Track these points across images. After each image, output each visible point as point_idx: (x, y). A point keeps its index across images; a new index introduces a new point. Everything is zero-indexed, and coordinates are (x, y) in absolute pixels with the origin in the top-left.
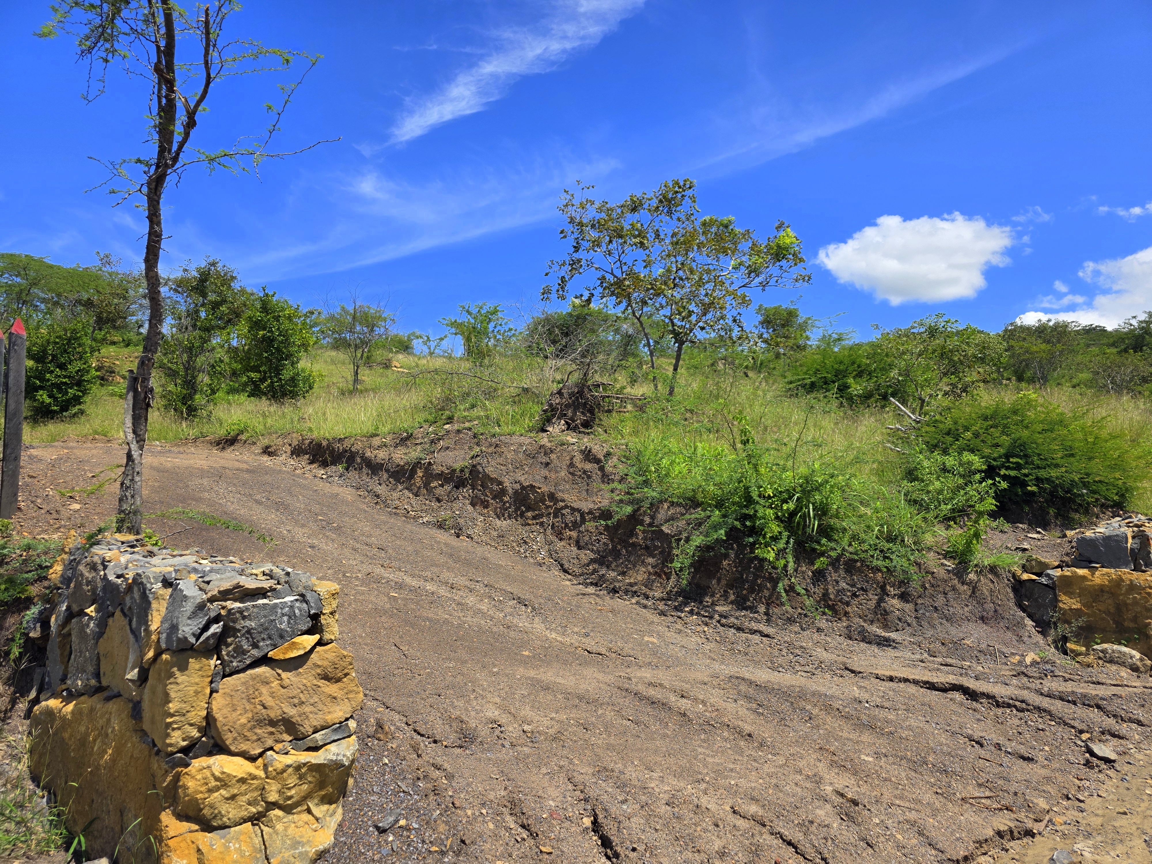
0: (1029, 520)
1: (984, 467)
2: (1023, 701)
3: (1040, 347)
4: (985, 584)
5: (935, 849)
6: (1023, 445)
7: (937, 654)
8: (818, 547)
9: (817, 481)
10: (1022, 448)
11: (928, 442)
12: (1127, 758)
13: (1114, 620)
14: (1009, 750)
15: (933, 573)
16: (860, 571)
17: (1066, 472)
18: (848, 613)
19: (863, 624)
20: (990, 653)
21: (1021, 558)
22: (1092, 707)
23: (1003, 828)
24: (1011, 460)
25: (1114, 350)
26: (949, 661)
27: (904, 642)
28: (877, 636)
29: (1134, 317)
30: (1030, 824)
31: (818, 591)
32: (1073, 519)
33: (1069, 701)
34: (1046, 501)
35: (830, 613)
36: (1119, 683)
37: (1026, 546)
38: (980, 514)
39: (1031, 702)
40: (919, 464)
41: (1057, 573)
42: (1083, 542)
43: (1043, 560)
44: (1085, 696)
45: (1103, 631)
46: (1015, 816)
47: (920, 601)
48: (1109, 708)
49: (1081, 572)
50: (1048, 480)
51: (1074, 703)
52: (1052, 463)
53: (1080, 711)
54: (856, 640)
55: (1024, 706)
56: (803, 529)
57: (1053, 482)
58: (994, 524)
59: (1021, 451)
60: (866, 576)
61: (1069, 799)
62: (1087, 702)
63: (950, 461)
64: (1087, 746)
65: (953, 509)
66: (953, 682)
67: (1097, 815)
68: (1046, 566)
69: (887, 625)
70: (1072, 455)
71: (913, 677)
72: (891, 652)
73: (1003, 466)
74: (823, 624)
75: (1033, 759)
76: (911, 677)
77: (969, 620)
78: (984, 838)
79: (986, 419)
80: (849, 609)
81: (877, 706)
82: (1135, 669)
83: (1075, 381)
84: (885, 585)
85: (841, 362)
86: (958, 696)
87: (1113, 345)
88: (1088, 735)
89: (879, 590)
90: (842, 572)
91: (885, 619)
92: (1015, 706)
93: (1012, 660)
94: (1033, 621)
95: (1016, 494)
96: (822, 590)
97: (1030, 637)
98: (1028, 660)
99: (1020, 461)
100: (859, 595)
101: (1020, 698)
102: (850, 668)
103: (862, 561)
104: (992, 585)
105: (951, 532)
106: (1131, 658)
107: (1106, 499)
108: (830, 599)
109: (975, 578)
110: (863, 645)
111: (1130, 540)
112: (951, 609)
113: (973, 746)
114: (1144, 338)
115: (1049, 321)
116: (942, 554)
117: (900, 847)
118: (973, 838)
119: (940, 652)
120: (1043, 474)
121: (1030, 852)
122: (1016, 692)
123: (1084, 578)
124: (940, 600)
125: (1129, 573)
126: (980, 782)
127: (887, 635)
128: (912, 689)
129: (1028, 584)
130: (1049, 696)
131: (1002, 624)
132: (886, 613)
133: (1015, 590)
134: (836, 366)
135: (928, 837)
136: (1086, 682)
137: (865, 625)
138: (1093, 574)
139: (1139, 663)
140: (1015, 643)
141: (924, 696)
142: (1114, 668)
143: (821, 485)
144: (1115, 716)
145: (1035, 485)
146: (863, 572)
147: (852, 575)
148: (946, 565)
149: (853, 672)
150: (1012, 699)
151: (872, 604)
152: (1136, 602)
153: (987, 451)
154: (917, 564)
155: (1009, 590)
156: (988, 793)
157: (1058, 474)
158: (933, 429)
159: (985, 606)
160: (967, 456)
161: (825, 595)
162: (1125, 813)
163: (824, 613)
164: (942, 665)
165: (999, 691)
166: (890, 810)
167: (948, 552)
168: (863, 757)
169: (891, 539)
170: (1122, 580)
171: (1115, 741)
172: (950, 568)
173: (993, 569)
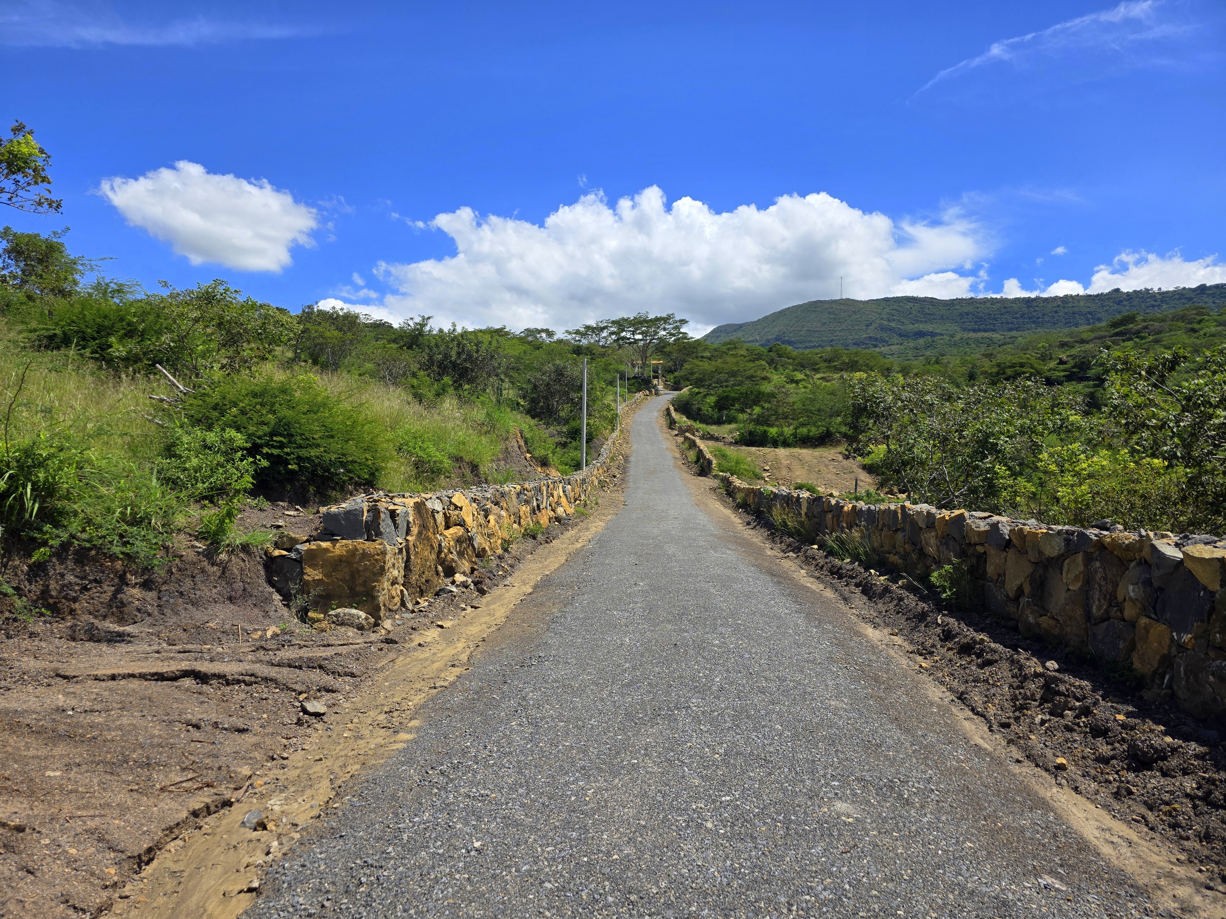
0: (290, 497)
1: (248, 445)
2: (252, 675)
3: (333, 333)
4: (236, 564)
5: (114, 851)
6: (288, 424)
7: (177, 642)
8: (38, 536)
9: (41, 455)
10: (286, 427)
11: (192, 416)
12: (335, 709)
13: (348, 586)
14: (226, 726)
15: (182, 556)
16: (94, 560)
17: (325, 451)
18: (75, 610)
19: (92, 621)
20: (232, 633)
21: (275, 535)
22: (315, 668)
23: (197, 806)
24: (275, 438)
25: (394, 346)
26: (189, 647)
27: (140, 635)
28: (109, 632)
29: (412, 319)
30: (227, 794)
31: (36, 588)
32: (330, 497)
33: (295, 667)
34: (308, 480)
35: (49, 613)
36: (345, 642)
37: (281, 523)
38: (238, 492)
39: (260, 674)
40: (178, 439)
41: (304, 547)
42: (328, 517)
43: (293, 535)
44: (310, 659)
45: (340, 597)
46: (215, 791)
47: (164, 588)
48: (329, 667)
49: (325, 545)
50: (309, 459)
51: (300, 668)
52: (314, 444)
53: (301, 674)
54: (82, 640)
55: (253, 679)
56: (19, 514)
57: (313, 461)
58: (254, 503)
59: (285, 430)
60: (101, 565)
61: (273, 759)
62: (311, 665)
63: (212, 437)
64: (302, 706)
65: (212, 488)
66: (184, 669)
67: (297, 768)
68: (295, 541)
69: (123, 618)
70: (332, 437)
71: (140, 671)
72: (122, 648)
73: (267, 445)
74: (39, 627)
75: (247, 730)
76: (137, 671)
77: (216, 602)
78: (176, 822)
79: (255, 395)
80: (77, 606)
81: (86, 711)
82: (361, 628)
83: (362, 370)
84: (125, 573)
85: (106, 317)
86: (187, 682)
87: (394, 341)
88: (305, 695)
89: (116, 580)
90: (70, 564)
91: (121, 612)
92: (244, 682)
93: (254, 637)
94: (281, 595)
95: (279, 472)
96: (41, 587)
97: (276, 611)
98: (269, 634)
99: (282, 439)
100: (91, 588)
101: (250, 672)
102: (63, 673)
103: (98, 549)
104: (242, 564)
105: (205, 512)
106: (358, 618)
107: (359, 477)
108: (52, 597)
109: (226, 558)
110: (88, 645)
111: (365, 514)
112: (198, 593)
113: (188, 731)
114: (418, 338)
115: (342, 309)
116: (195, 536)
117: (71, 862)
118: (163, 827)
119: (180, 640)
120: (303, 453)
121: (224, 822)
122: (248, 667)
123: (327, 550)
124: (188, 584)
125: (363, 543)
126: (184, 766)
127: (121, 629)
128: (134, 684)
129: (279, 560)
130: (279, 665)
131: (249, 602)
132: (123, 604)
133: (266, 566)
134: (98, 320)
135: (108, 842)
136: (318, 646)
137: (96, 622)
138: (334, 546)
139: (364, 622)
140: (261, 619)
141: (146, 688)
142: (343, 629)
143: (46, 459)
144: (333, 673)
145: (296, 464)
146: (98, 561)
147: (83, 566)
148: (197, 547)
149: (65, 677)
150: (242, 675)
151: (106, 597)
152: (366, 568)
153: (252, 429)
154: (164, 548)
155: (260, 568)
156: (190, 776)
157: (317, 454)
158: (201, 402)
159: (234, 585)
160: (232, 433)
161: (45, 593)
162: (321, 760)
163: (42, 615)
164: (180, 652)
165: (230, 669)
166: (67, 825)
167: (200, 533)
168: (49, 773)
169: (135, 522)
170: (357, 550)
171: (329, 696)
172: (200, 550)
173: (245, 548)
